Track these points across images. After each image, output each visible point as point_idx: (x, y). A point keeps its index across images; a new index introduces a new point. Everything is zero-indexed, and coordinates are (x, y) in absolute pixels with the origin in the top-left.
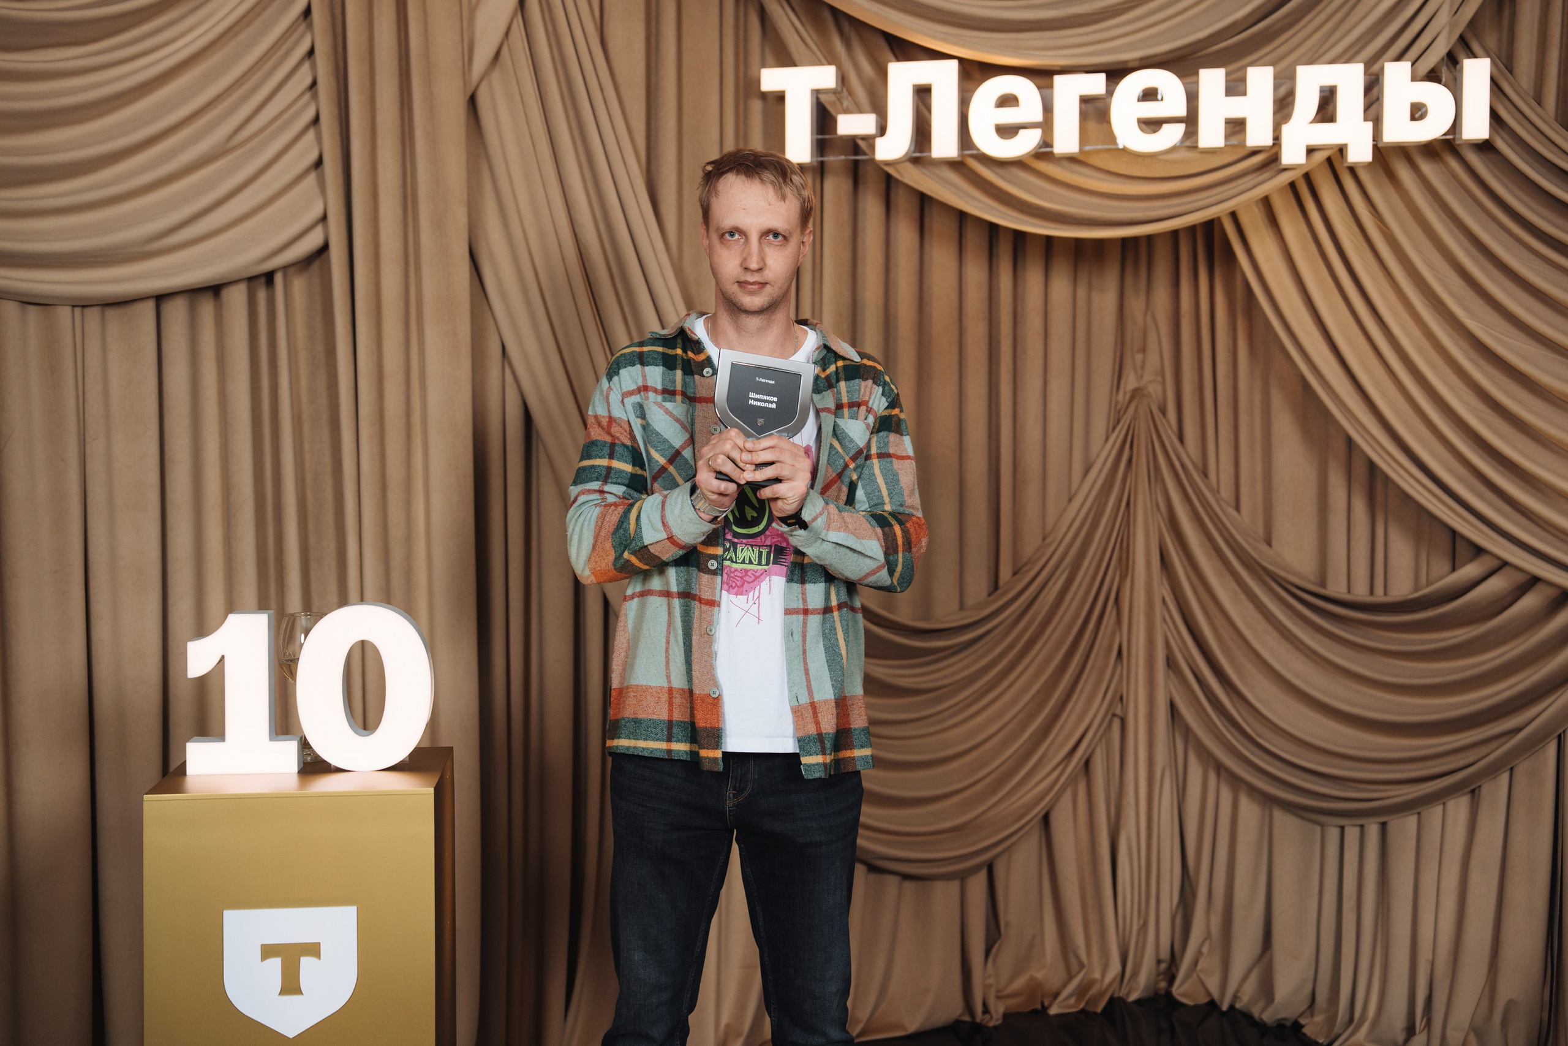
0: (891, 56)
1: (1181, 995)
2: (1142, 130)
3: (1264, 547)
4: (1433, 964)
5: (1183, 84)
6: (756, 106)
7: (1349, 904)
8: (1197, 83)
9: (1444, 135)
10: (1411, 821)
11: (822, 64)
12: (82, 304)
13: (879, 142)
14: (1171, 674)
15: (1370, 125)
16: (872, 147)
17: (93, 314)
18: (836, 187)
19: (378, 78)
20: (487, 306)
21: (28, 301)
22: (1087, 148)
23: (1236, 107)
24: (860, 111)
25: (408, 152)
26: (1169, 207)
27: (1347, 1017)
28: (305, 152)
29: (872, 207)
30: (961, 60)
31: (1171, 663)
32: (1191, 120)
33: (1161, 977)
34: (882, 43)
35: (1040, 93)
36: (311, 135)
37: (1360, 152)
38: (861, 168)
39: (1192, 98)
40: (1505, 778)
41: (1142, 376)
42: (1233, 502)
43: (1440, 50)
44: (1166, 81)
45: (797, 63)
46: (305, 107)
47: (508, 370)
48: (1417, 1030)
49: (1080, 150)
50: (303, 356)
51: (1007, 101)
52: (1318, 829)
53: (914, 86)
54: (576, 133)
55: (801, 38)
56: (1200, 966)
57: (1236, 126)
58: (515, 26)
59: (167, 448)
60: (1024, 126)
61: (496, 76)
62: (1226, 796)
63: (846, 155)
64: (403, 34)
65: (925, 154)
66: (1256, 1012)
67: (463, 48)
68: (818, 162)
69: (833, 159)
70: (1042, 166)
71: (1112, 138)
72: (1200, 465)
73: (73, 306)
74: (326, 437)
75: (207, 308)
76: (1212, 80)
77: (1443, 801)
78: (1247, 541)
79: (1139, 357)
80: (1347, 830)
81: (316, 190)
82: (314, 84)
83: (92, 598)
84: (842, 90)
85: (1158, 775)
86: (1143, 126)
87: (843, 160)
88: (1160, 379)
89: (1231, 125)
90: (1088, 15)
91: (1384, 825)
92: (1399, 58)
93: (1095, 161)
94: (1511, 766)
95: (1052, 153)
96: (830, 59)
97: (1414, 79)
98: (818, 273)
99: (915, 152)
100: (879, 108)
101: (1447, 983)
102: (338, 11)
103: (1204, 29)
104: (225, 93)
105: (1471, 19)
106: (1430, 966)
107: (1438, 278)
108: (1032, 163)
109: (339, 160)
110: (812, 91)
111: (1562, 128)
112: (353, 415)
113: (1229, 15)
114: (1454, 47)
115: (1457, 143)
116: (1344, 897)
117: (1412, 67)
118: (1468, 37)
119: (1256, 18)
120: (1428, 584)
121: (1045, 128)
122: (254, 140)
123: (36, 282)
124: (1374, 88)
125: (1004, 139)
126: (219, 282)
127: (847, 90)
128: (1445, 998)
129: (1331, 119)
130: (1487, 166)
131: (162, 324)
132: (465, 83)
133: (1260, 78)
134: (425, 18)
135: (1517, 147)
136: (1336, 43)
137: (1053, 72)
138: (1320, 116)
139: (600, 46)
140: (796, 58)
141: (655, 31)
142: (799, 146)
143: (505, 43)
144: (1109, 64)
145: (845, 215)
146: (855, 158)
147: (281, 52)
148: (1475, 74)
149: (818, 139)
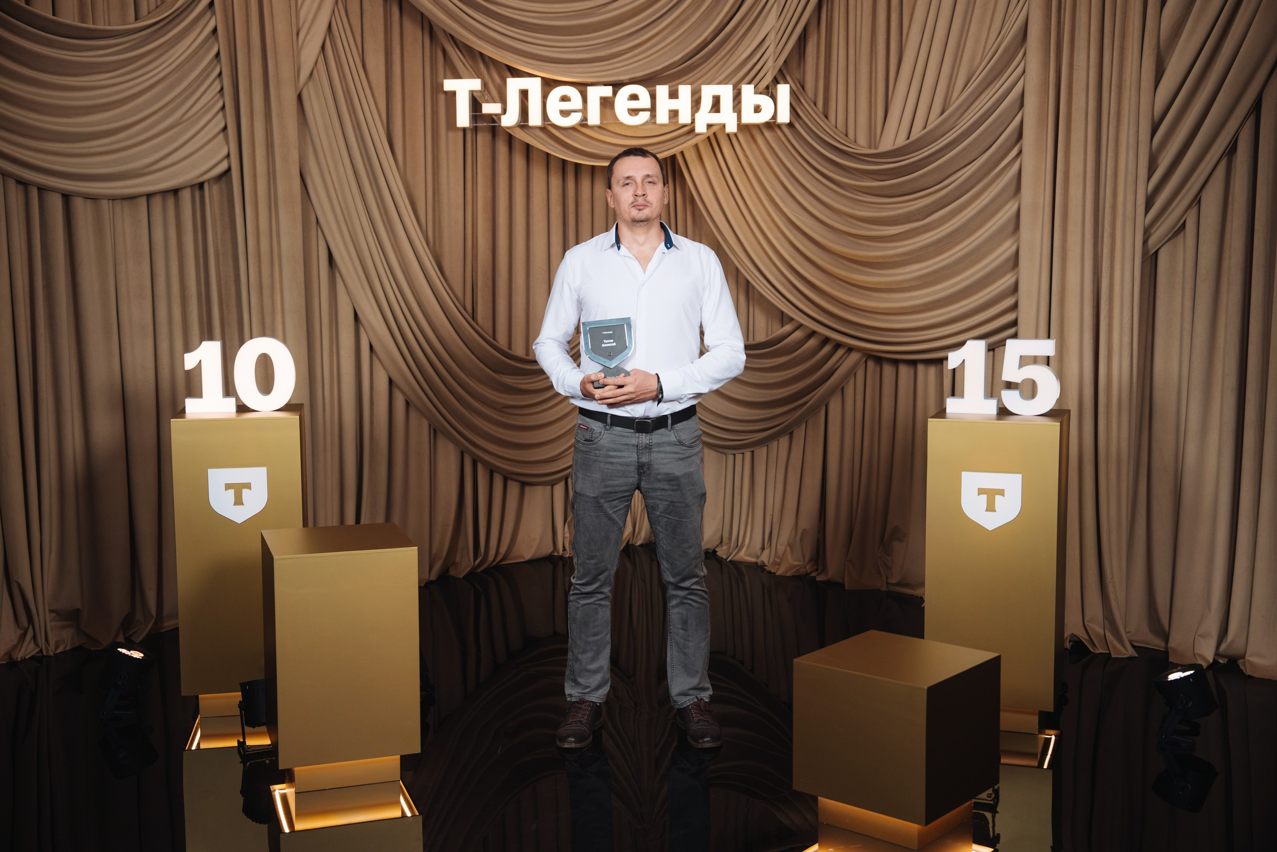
0: (509, 74)
2: (631, 115)
4: (772, 516)
5: (648, 91)
6: (442, 97)
7: (737, 491)
8: (655, 91)
9: (770, 119)
10: (764, 449)
11: (475, 78)
12: (113, 199)
13: (503, 117)
15: (736, 114)
16: (500, 119)
17: (119, 201)
18: (483, 139)
19: (253, 86)
20: (308, 198)
21: (87, 197)
22: (605, 122)
23: (674, 104)
24: (495, 102)
25: (269, 123)
27: (736, 545)
28: (218, 123)
29: (502, 148)
30: (543, 78)
32: (653, 109)
34: (505, 67)
35: (582, 95)
36: (220, 115)
37: (732, 128)
38: (495, 128)
39: (653, 97)
40: (803, 425)
43: (768, 79)
44: (640, 90)
45: (462, 77)
46: (217, 101)
47: (319, 230)
48: (765, 547)
49: (601, 123)
50: (218, 223)
51: (565, 99)
52: (724, 456)
53: (519, 90)
54: (351, 111)
55: (464, 64)
57: (674, 114)
58: (320, 58)
59: (153, 268)
60: (575, 111)
61: (311, 84)
63: (486, 122)
64: (264, 64)
65: (526, 124)
67: (295, 71)
68: (473, 126)
69: (481, 125)
70: (583, 130)
71: (617, 119)
73: (109, 200)
74: (231, 263)
75: (171, 201)
76: (662, 91)
77: (777, 439)
80: (736, 455)
81: (224, 142)
82: (222, 89)
83: (121, 341)
84: (485, 91)
86: (631, 112)
87: (485, 126)
90: (604, 57)
92: (750, 83)
93: (611, 128)
94: (805, 421)
95: (588, 125)
96: (478, 76)
97: (755, 93)
98: (475, 181)
99: (521, 122)
100: (503, 100)
101: (778, 524)
102: (233, 54)
103: (659, 65)
104: (178, 95)
105: (783, 64)
106: (771, 517)
107: (772, 188)
108: (579, 129)
109: (235, 128)
110: (470, 91)
111: (827, 117)
112: (245, 253)
113: (671, 58)
114: (776, 77)
115: (776, 123)
116: (735, 489)
117: (755, 87)
118: (785, 72)
119: (684, 60)
120: (771, 334)
121: (584, 112)
122: (193, 118)
123: (91, 188)
124: (737, 97)
125: (564, 117)
126: (177, 188)
127: (487, 90)
128: (777, 532)
129: (718, 111)
130: (793, 135)
131: (150, 208)
132: (296, 89)
133: (685, 91)
134: (276, 57)
135: (804, 126)
136: (722, 74)
137: (587, 85)
138: (714, 109)
139: (362, 69)
140: (461, 74)
141: (389, 60)
142: (463, 119)
143: (315, 68)
144: (613, 81)
145: (489, 152)
146: (493, 124)
147: (205, 74)
148: (783, 91)
149: (473, 115)
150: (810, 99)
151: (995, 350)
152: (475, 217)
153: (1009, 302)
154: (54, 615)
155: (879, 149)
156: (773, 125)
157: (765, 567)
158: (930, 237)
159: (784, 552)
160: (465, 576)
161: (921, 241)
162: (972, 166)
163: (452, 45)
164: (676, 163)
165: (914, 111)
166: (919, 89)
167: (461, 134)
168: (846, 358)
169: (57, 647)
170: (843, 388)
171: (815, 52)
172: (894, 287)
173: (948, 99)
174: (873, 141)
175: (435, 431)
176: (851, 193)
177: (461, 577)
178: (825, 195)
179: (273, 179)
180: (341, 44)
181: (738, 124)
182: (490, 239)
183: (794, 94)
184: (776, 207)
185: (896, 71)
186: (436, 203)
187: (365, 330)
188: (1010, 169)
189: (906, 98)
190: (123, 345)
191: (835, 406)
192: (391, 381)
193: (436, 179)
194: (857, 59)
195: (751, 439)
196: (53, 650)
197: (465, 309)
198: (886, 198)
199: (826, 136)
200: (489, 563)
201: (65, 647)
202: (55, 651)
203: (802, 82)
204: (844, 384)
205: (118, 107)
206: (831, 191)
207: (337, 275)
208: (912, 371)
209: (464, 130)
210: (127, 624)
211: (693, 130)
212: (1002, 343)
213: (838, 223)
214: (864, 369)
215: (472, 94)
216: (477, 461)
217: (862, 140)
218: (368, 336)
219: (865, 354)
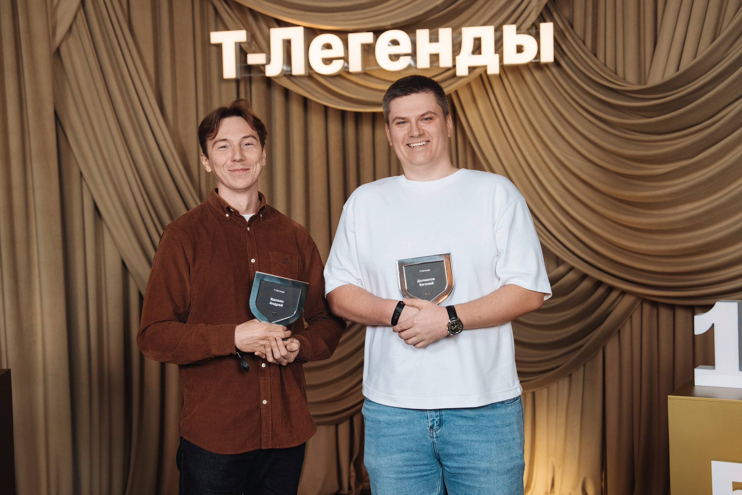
0: (271, 25)
2: (392, 61)
5: (409, 36)
6: (214, 50)
8: (417, 36)
9: (535, 59)
10: (545, 391)
11: (241, 29)
13: (268, 68)
15: (497, 56)
16: (265, 69)
18: (257, 89)
19: (3, 43)
20: (71, 152)
22: (368, 68)
23: (434, 48)
24: (260, 52)
25: (21, 78)
30: (306, 28)
32: (413, 55)
34: (271, 19)
35: (342, 41)
37: (494, 69)
38: (267, 78)
39: (414, 44)
40: (582, 369)
43: (533, 18)
44: (401, 36)
45: (229, 29)
49: (364, 69)
51: (328, 46)
53: (283, 40)
54: (116, 66)
55: (230, 17)
57: (435, 58)
60: (335, 59)
61: (70, 39)
64: (15, 21)
65: (291, 72)
67: (49, 27)
68: (244, 77)
71: (377, 64)
76: (423, 34)
77: (557, 382)
86: (393, 58)
89: (432, 57)
91: (534, 394)
93: (375, 74)
94: (583, 362)
95: (349, 71)
97: (517, 33)
99: (285, 71)
100: (267, 51)
105: (549, 2)
107: (542, 128)
108: (342, 75)
110: (236, 43)
111: (595, 55)
114: (542, 15)
115: (541, 63)
117: (518, 27)
118: (549, 9)
119: (446, 5)
121: (346, 59)
124: (499, 39)
125: (326, 65)
127: (254, 42)
129: (480, 53)
132: (52, 46)
133: (446, 34)
134: (27, 13)
135: (570, 65)
136: (486, 16)
137: (347, 32)
140: (229, 26)
141: (158, 15)
142: (230, 70)
143: (74, 24)
144: (375, 28)
148: (547, 30)
149: (241, 67)
150: (578, 37)
155: (648, 84)
156: (537, 65)
158: (702, 176)
161: (693, 180)
165: (683, 43)
166: (687, 20)
167: (234, 85)
168: (619, 302)
170: (619, 331)
172: (665, 228)
173: (719, 26)
174: (641, 75)
176: (619, 131)
179: (28, 134)
181: (500, 65)
183: (560, 33)
184: (546, 147)
185: (663, 3)
187: (133, 279)
189: (674, 30)
191: (611, 349)
198: (655, 136)
199: (592, 73)
203: (569, 20)
204: (620, 327)
206: (599, 130)
209: (237, 81)
213: (607, 162)
214: (640, 312)
217: (631, 76)
218: (136, 285)
219: (639, 298)
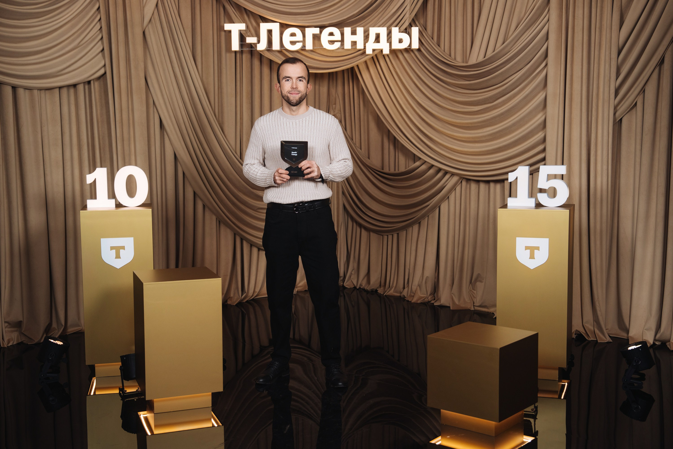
0: (261, 21)
1: (346, 285)
2: (330, 44)
3: (368, 159)
5: (340, 31)
6: (223, 33)
7: (389, 256)
8: (343, 30)
9: (407, 47)
10: (405, 232)
11: (242, 23)
12: (40, 89)
13: (258, 45)
14: (344, 196)
15: (389, 44)
16: (256, 46)
17: (43, 92)
18: (246, 57)
19: (118, 27)
20: (149, 90)
21: (26, 88)
22: (315, 48)
23: (354, 38)
24: (253, 36)
25: (127, 47)
26: (338, 64)
27: (389, 286)
28: (99, 47)
29: (256, 63)
30: (280, 23)
31: (343, 193)
32: (342, 41)
33: (341, 281)
34: (259, 17)
35: (302, 32)
36: (100, 42)
37: (386, 51)
38: (253, 51)
39: (342, 34)
40: (426, 219)
41: (335, 111)
42: (360, 148)
43: (407, 24)
44: (335, 30)
45: (235, 22)
46: (98, 35)
47: (155, 108)
48: (405, 288)
49: (313, 48)
50: (98, 104)
51: (293, 35)
52: (382, 236)
53: (267, 30)
54: (172, 41)
55: (235, 15)
56: (352, 277)
58: (155, 11)
59: (62, 129)
60: (298, 42)
61: (150, 26)
62: (358, 230)
63: (248, 48)
64: (125, 14)
65: (271, 49)
66: (366, 288)
67: (141, 18)
68: (241, 50)
69: (245, 49)
70: (303, 52)
71: (322, 46)
72: (351, 136)
73: (38, 90)
74: (106, 126)
75: (72, 90)
76: (347, 30)
77: (412, 226)
78: (363, 158)
79: (334, 106)
80: (389, 236)
81: (102, 58)
82: (101, 28)
83: (45, 169)
85: (340, 225)
86: (330, 42)
88: (340, 112)
89: (353, 43)
90: (315, 11)
91: (398, 234)
92: (396, 26)
93: (318, 51)
94: (427, 216)
95: (305, 49)
96: (244, 21)
97: (399, 32)
98: (241, 81)
99: (268, 48)
100: (258, 35)
101: (412, 274)
102: (107, 9)
103: (345, 16)
104: (77, 31)
105: (415, 16)
106: (409, 270)
107: (409, 85)
108: (300, 52)
109: (109, 50)
110: (239, 30)
111: (439, 46)
112: (114, 120)
113: (352, 13)
114: (411, 23)
115: (411, 49)
116: (388, 254)
117: (399, 29)
118: (415, 20)
119: (359, 14)
120: (408, 167)
121: (303, 42)
122: (85, 44)
123: (29, 83)
124: (389, 34)
125: (292, 45)
126: (76, 83)
127: (249, 30)
128: (412, 278)
129: (379, 42)
130: (420, 55)
131: (60, 96)
132: (142, 28)
133: (360, 30)
134: (131, 10)
135: (426, 50)
136: (380, 21)
137: (305, 27)
138: (376, 41)
139: (179, 17)
140: (234, 21)
141: (193, 13)
142: (235, 46)
143: (153, 16)
144: (320, 25)
145: (249, 65)
146: (251, 49)
147: (91, 20)
148: (415, 31)
149: (241, 44)
150: (429, 35)
151: (533, 173)
152: (241, 102)
153: (541, 147)
154: (7, 324)
155: (468, 63)
156: (409, 50)
157: (405, 298)
158: (497, 112)
159: (417, 289)
160: (236, 304)
161: (492, 114)
162: (520, 73)
163: (229, 5)
164: (354, 72)
165: (488, 42)
166: (490, 30)
167: (234, 55)
168: (451, 179)
169: (9, 343)
170: (448, 197)
171: (432, 9)
172: (477, 140)
173: (507, 34)
174: (465, 58)
175: (219, 222)
176: (453, 88)
177: (234, 305)
178: (438, 89)
179: (130, 79)
180: (167, 3)
181: (390, 49)
182: (250, 114)
183: (421, 33)
184: (411, 96)
185: (477, 20)
186: (220, 93)
187: (180, 164)
188: (541, 73)
189: (483, 35)
190: (46, 172)
191: (444, 207)
192: (195, 193)
193: (219, 80)
194: (456, 13)
195: (397, 226)
196: (7, 344)
197: (236, 153)
198: (472, 91)
199: (438, 56)
200: (250, 297)
201: (13, 343)
202: (7, 345)
203: (425, 27)
204: (449, 195)
205: (44, 37)
206: (442, 87)
207: (165, 133)
208: (487, 187)
209: (236, 52)
210: (48, 329)
211: (364, 52)
212: (537, 170)
213: (446, 104)
214: (461, 186)
215: (240, 32)
216: (243, 239)
217: (459, 58)
218: (182, 168)
219: (461, 178)
